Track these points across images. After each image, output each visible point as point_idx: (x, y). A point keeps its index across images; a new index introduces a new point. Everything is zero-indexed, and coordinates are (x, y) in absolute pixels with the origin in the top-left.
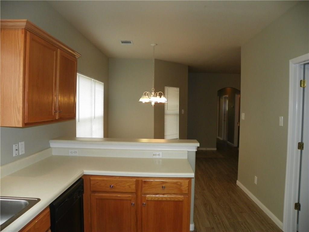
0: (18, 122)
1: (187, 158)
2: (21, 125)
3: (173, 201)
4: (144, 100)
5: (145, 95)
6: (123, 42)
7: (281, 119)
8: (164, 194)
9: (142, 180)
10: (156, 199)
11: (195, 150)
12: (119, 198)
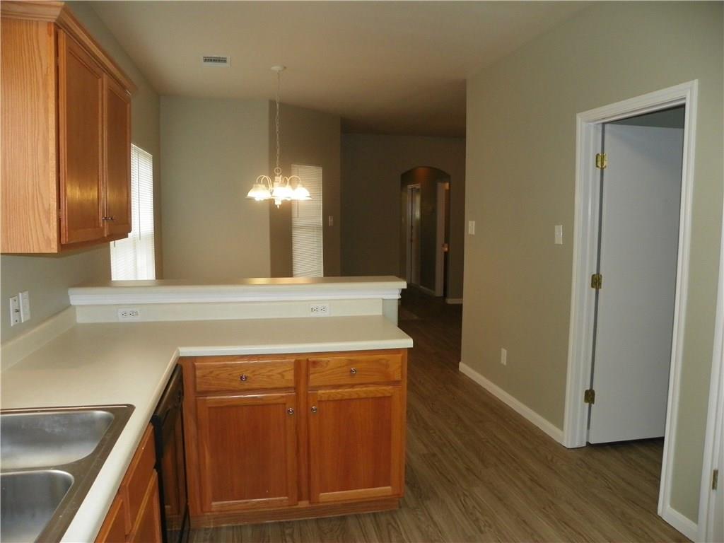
0: (48, 241)
1: (381, 314)
2: (54, 249)
3: (372, 398)
4: (259, 194)
6: (207, 60)
7: (559, 231)
8: (352, 386)
9: (308, 360)
10: (339, 397)
11: (398, 297)
12: (261, 402)
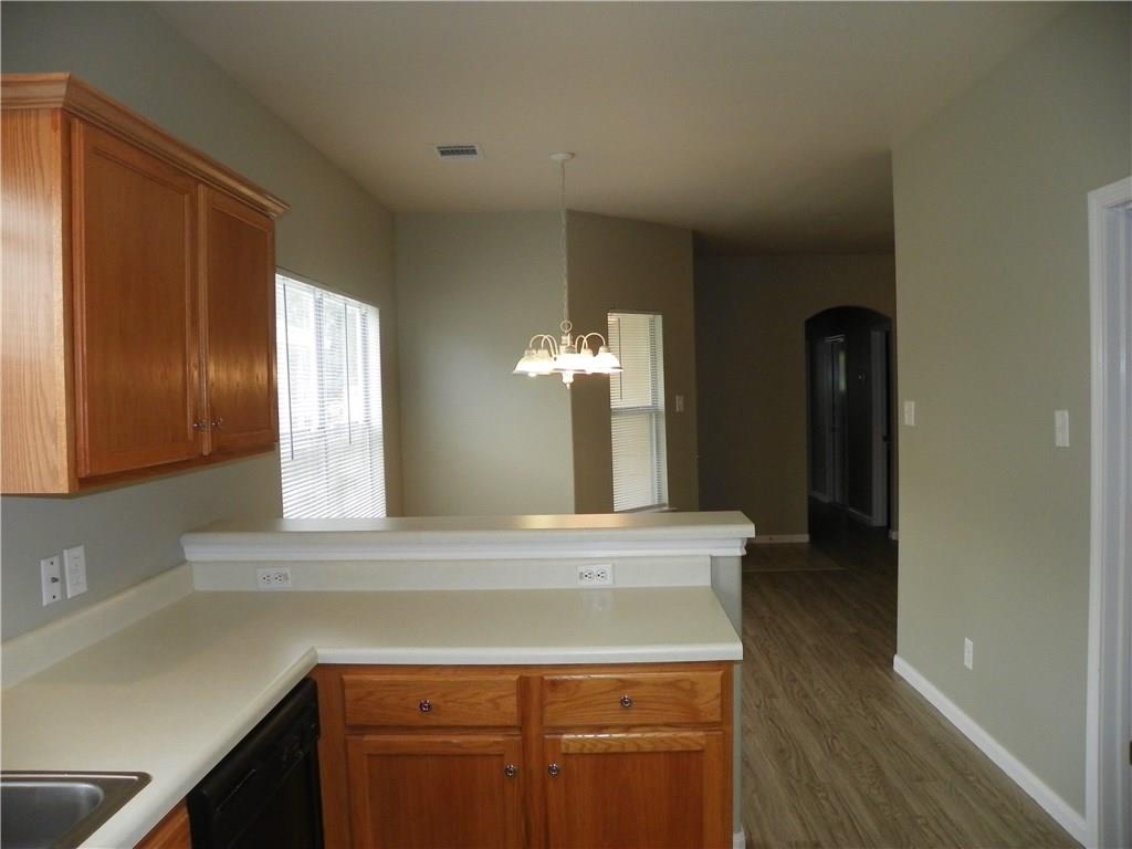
0: (54, 473)
1: (709, 584)
2: (63, 486)
3: (665, 752)
4: (534, 364)
5: (537, 347)
6: (445, 152)
8: (628, 728)
9: (542, 678)
10: (600, 748)
11: (739, 551)
